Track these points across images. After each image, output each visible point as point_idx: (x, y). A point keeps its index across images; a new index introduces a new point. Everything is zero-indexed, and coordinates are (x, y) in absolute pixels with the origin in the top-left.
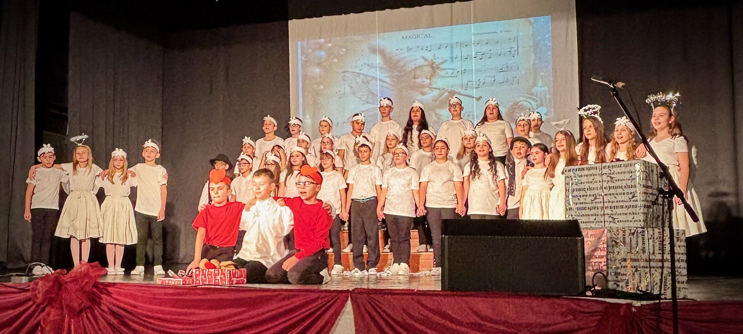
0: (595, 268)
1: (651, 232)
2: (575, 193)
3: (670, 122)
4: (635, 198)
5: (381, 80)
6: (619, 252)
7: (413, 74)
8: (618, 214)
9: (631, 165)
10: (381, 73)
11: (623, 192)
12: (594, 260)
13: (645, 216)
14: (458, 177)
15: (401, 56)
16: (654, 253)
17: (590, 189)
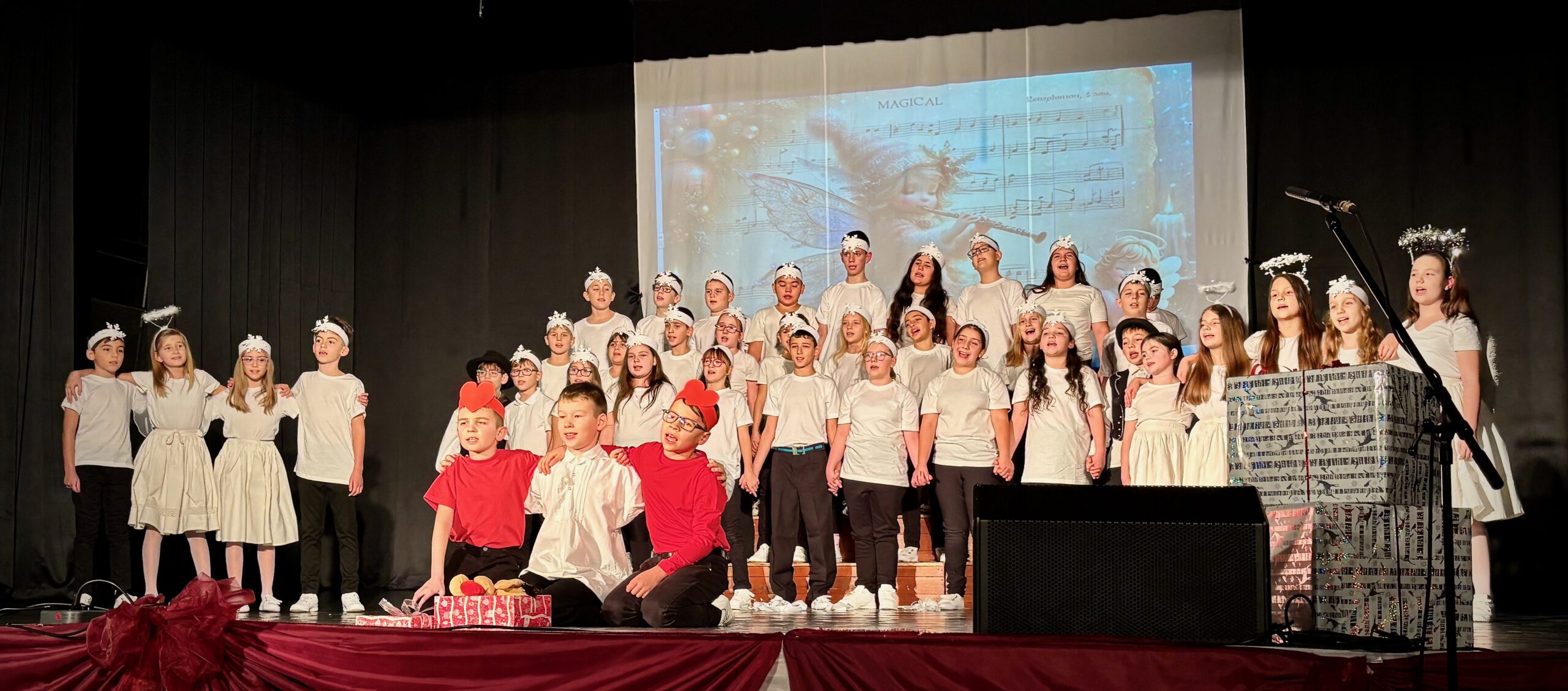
0: (1289, 588)
1: (1402, 513)
2: (1250, 433)
3: (1446, 288)
4: (1371, 444)
5: (831, 195)
6: (1337, 555)
7: (901, 183)
8: (1337, 477)
9: (1364, 374)
10: (833, 180)
11: (1346, 429)
12: (1287, 572)
13: (1392, 480)
14: (998, 401)
15: (878, 144)
16: (1407, 557)
17: (1278, 423)
